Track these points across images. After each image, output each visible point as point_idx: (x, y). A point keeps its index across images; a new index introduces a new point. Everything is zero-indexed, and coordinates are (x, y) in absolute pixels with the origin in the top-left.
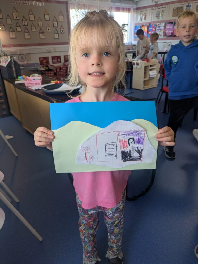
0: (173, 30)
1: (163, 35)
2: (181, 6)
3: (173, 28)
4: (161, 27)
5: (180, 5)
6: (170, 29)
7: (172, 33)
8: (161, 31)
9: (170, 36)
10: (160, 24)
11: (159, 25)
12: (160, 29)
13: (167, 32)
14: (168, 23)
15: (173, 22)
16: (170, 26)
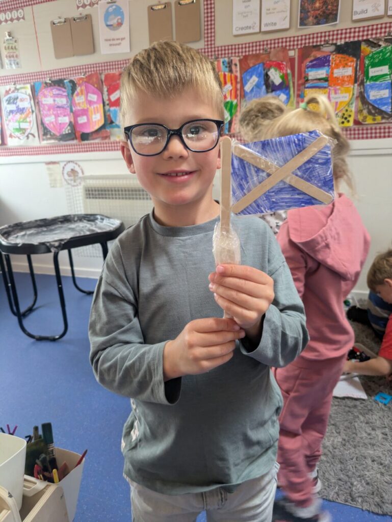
0: (71, 111)
1: (36, 135)
2: (81, 9)
3: (72, 103)
4: (22, 100)
5: (78, 7)
6: (58, 107)
7: (73, 126)
8: (23, 116)
9: (64, 137)
10: (12, 87)
11: (13, 95)
12: (21, 111)
13: (49, 120)
14: (46, 83)
15: (65, 79)
16: (57, 97)
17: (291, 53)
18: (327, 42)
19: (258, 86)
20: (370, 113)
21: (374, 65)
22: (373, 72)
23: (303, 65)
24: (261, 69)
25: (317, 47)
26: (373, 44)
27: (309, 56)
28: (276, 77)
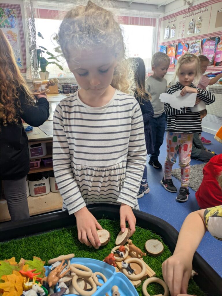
0: (215, 52)
3: (216, 48)
4: (196, 47)
7: (214, 59)
10: (195, 41)
11: (194, 45)
12: (195, 52)
14: (208, 39)
15: (216, 37)
16: (211, 45)
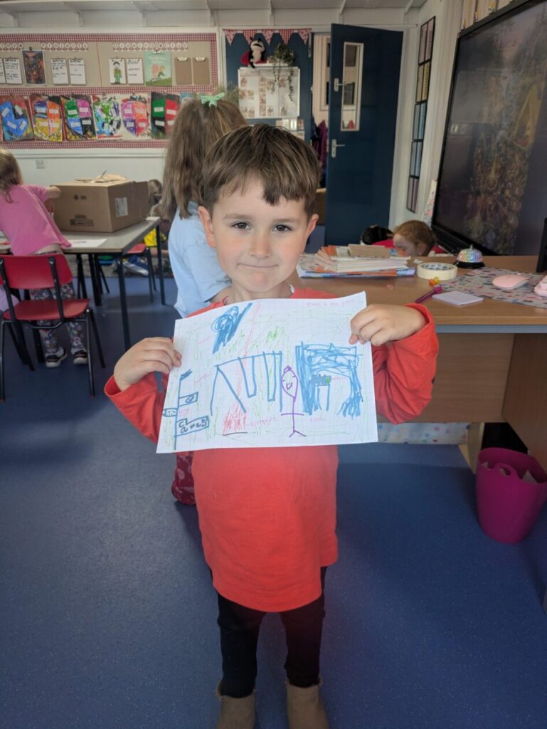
17: (26, 98)
18: (44, 94)
19: (9, 114)
20: (73, 134)
21: (70, 109)
22: (70, 112)
23: (33, 105)
24: (10, 105)
25: (39, 95)
26: (67, 98)
27: (35, 99)
28: (19, 111)
